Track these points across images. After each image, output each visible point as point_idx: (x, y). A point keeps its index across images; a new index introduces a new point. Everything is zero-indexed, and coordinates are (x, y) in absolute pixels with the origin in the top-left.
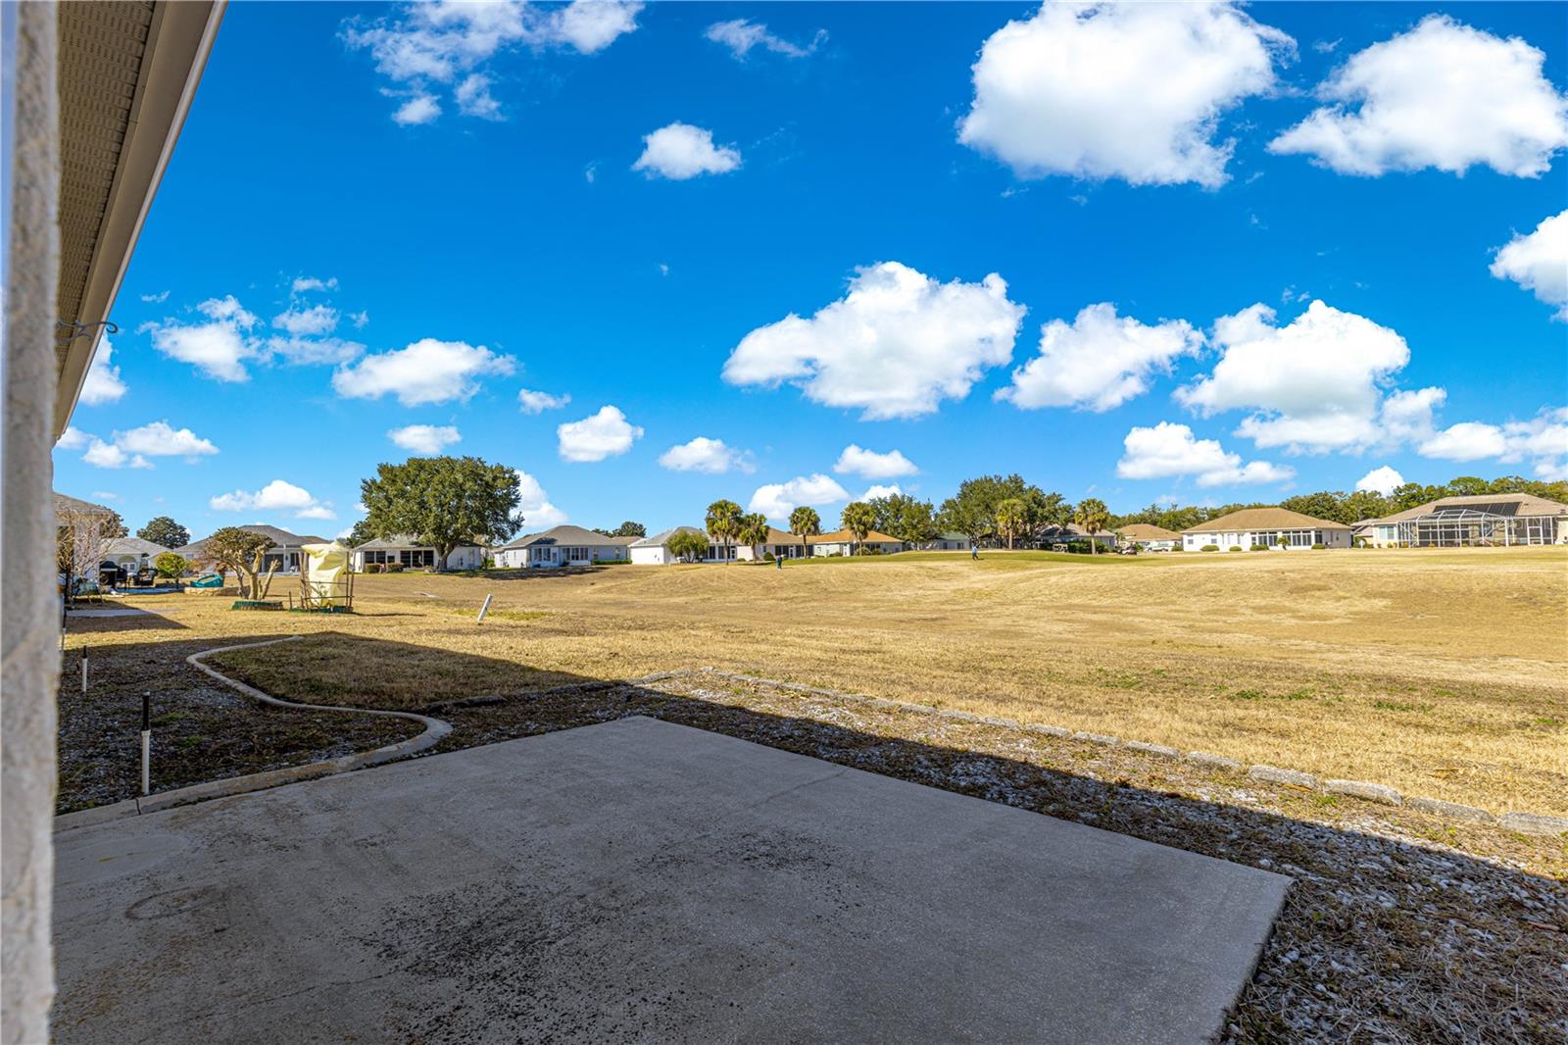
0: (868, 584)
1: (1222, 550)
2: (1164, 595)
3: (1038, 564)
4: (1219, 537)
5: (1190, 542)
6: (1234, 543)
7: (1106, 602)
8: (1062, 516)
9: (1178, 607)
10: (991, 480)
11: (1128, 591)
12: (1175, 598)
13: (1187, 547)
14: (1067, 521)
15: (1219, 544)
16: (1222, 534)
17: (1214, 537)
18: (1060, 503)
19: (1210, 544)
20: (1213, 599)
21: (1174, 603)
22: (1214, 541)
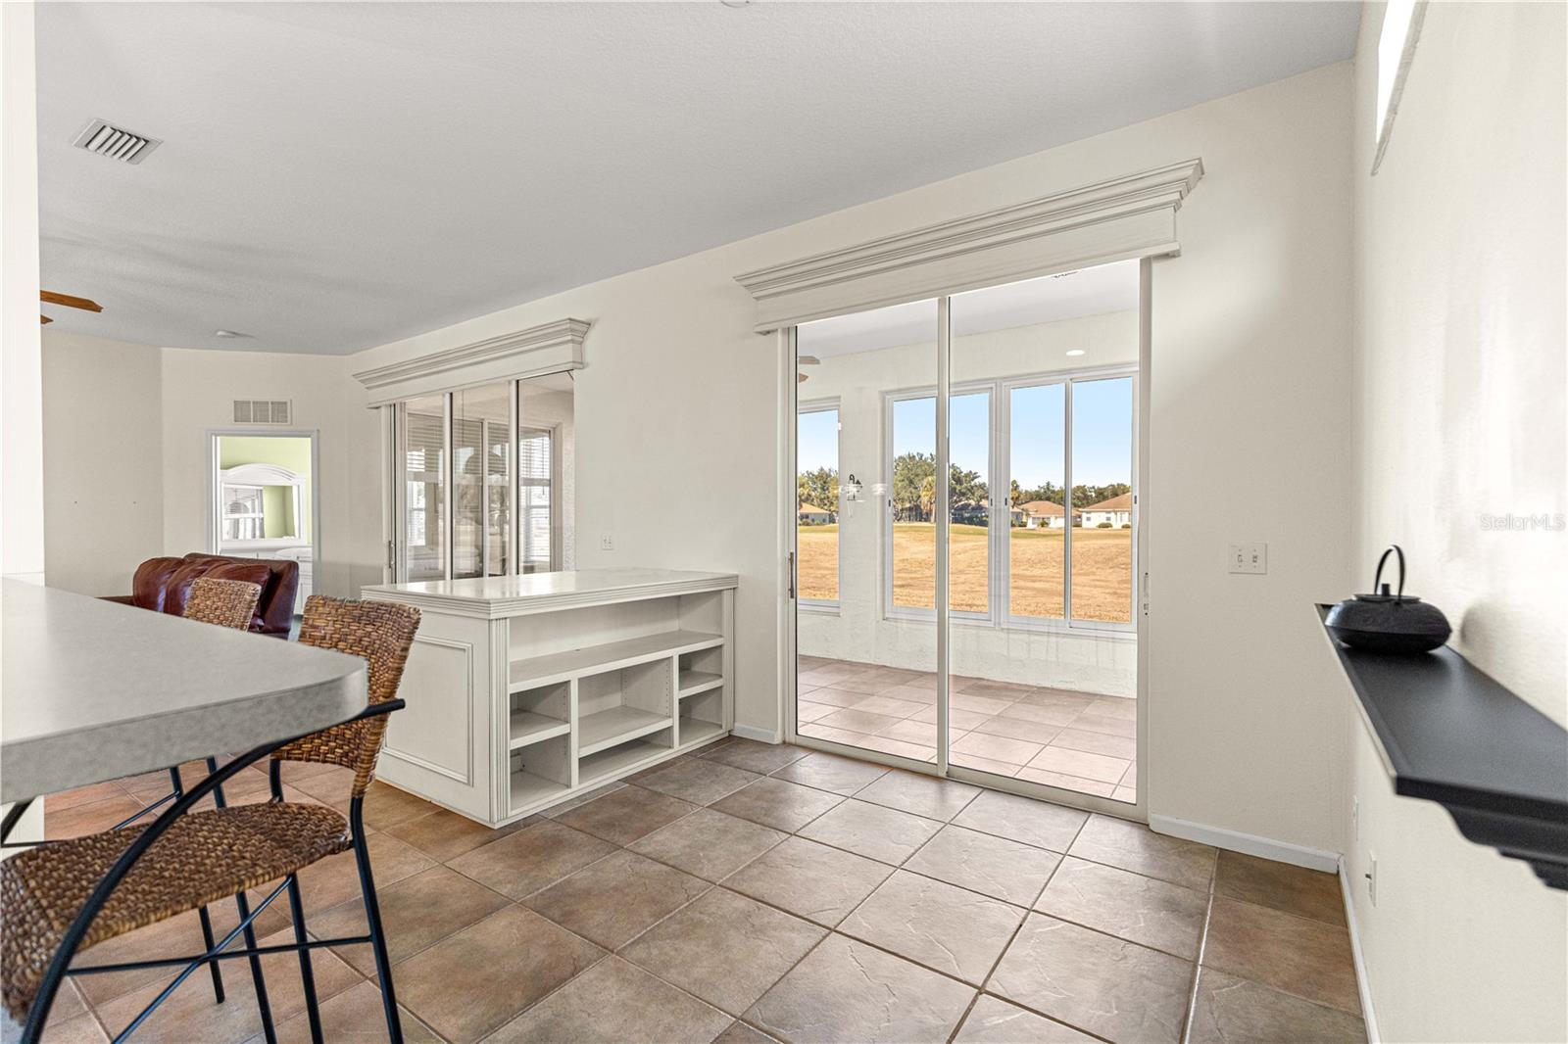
0: (821, 554)
1: (1114, 527)
2: (1084, 567)
3: (967, 537)
4: (1112, 515)
5: (1088, 519)
6: (1126, 522)
7: (1037, 572)
8: (979, 493)
9: (1098, 578)
10: (914, 457)
11: (1054, 563)
12: (1094, 570)
13: (1085, 524)
14: (982, 497)
15: (1112, 522)
16: (1116, 513)
17: (1109, 515)
18: (976, 480)
19: (1106, 522)
20: (1124, 571)
21: (1094, 574)
22: (1108, 519)
